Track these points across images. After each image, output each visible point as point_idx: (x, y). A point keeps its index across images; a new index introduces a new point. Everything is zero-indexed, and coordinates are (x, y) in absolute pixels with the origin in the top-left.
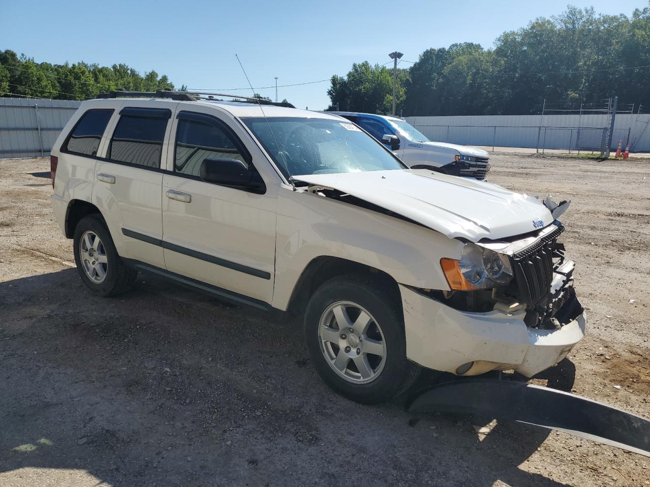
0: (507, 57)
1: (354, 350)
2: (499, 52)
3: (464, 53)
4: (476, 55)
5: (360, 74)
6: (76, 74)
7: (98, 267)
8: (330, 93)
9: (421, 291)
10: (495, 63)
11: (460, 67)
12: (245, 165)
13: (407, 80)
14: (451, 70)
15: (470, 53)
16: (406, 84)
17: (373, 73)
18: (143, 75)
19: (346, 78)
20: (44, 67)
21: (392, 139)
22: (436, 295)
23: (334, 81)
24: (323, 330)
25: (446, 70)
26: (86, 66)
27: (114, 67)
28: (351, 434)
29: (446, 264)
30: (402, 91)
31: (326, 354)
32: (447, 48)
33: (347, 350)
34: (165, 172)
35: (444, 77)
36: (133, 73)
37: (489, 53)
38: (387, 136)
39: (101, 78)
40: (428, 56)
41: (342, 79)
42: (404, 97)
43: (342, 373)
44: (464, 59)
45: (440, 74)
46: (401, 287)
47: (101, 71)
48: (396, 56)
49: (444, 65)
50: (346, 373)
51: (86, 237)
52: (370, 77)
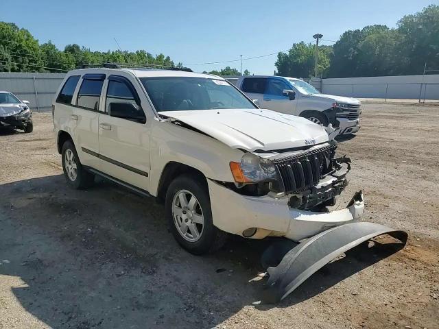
0: (406, 34)
1: (190, 221)
2: (401, 30)
3: (373, 33)
4: (383, 33)
5: (298, 49)
6: (114, 58)
7: (73, 171)
8: (276, 64)
9: (220, 183)
10: (397, 38)
11: (370, 43)
12: (136, 106)
13: (331, 53)
14: (364, 45)
15: (378, 33)
16: (331, 56)
17: (307, 49)
18: (155, 57)
19: (288, 53)
20: (96, 54)
21: (289, 92)
22: (229, 185)
23: (280, 55)
24: (175, 208)
25: (360, 45)
26: (120, 52)
27: (137, 52)
28: (176, 271)
29: (233, 165)
30: (327, 61)
31: (177, 224)
32: (361, 29)
33: (186, 221)
34: (101, 112)
35: (358, 50)
36: (149, 56)
37: (393, 31)
38: (286, 91)
39: (129, 60)
40: (347, 35)
41: (285, 54)
42: (329, 66)
43: (184, 235)
44: (374, 37)
45: (355, 48)
46: (208, 179)
47: (129, 55)
48: (318, 37)
49: (358, 41)
50: (187, 235)
51: (67, 153)
52: (305, 52)
